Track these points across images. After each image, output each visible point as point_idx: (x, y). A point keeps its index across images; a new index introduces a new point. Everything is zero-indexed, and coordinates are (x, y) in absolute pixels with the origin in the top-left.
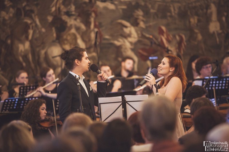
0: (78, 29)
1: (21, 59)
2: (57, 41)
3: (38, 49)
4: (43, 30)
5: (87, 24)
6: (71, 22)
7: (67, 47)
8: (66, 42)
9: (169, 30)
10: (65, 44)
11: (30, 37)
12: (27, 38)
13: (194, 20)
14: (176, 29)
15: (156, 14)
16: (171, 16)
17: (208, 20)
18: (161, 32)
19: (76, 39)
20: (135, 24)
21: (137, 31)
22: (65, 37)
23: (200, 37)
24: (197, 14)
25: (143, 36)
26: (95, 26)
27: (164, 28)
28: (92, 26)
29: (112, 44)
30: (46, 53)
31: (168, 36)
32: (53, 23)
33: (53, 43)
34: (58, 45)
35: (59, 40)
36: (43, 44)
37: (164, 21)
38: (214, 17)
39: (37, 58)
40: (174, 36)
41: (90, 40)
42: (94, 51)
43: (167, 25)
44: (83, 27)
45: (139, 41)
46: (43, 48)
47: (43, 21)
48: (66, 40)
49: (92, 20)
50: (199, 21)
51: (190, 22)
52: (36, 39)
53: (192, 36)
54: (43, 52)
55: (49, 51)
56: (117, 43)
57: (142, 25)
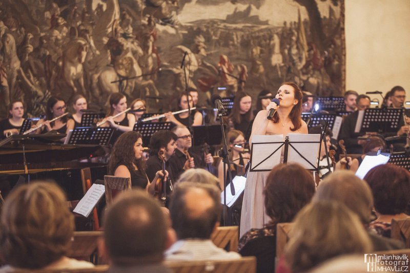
0: (135, 53)
1: (72, 83)
2: (112, 65)
3: (90, 73)
4: (98, 52)
5: (145, 47)
6: (128, 45)
7: (123, 73)
8: (121, 67)
9: (231, 59)
10: (120, 69)
11: (83, 60)
12: (80, 60)
13: (256, 51)
14: (238, 59)
15: (218, 41)
16: (233, 45)
17: (271, 51)
18: (223, 61)
19: (132, 64)
20: (196, 51)
21: (197, 59)
22: (120, 61)
23: (262, 69)
24: (260, 45)
25: (204, 65)
26: (153, 51)
27: (225, 57)
28: (150, 51)
29: (171, 71)
30: (99, 78)
31: (229, 65)
32: (109, 45)
33: (108, 67)
34: (112, 69)
35: (114, 64)
36: (96, 68)
37: (226, 50)
38: (277, 49)
39: (89, 83)
40: (236, 67)
41: (147, 66)
42: (151, 79)
43: (229, 55)
44: (140, 51)
45: (199, 70)
46: (96, 73)
47: (98, 42)
48: (122, 64)
49: (151, 44)
50: (262, 52)
51: (252, 53)
52: (89, 62)
53: (254, 68)
54: (96, 76)
55: (103, 76)
56: (176, 71)
57: (203, 52)
